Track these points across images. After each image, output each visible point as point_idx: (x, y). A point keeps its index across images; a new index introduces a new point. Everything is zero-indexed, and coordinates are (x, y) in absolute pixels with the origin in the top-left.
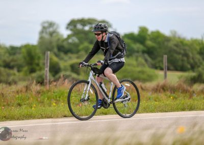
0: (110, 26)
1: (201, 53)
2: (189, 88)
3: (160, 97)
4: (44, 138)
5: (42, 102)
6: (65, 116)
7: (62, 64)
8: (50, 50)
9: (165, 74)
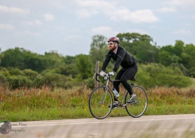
3: (193, 100)
4: (94, 134)
6: (112, 116)
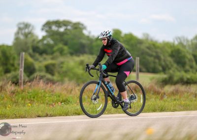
0: (85, 28)
1: (172, 56)
2: (160, 90)
4: (17, 138)
5: (16, 103)
6: (39, 116)
7: (37, 65)
8: (25, 51)
9: (138, 75)
